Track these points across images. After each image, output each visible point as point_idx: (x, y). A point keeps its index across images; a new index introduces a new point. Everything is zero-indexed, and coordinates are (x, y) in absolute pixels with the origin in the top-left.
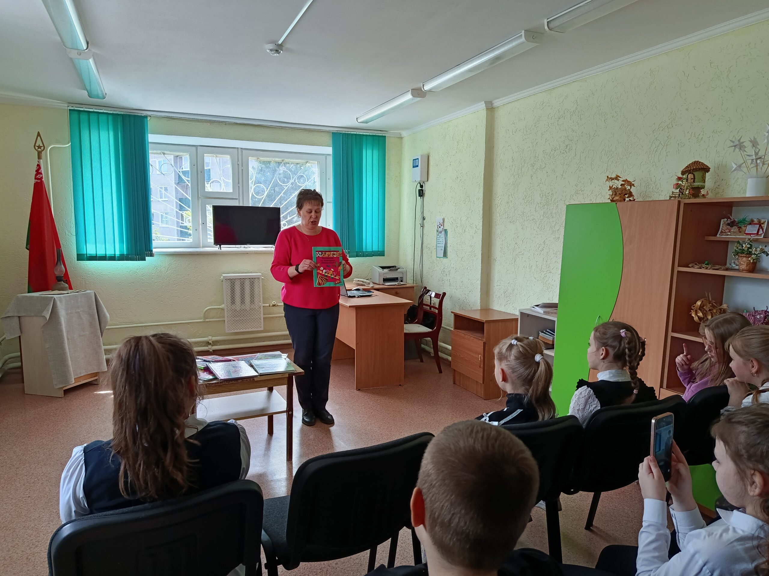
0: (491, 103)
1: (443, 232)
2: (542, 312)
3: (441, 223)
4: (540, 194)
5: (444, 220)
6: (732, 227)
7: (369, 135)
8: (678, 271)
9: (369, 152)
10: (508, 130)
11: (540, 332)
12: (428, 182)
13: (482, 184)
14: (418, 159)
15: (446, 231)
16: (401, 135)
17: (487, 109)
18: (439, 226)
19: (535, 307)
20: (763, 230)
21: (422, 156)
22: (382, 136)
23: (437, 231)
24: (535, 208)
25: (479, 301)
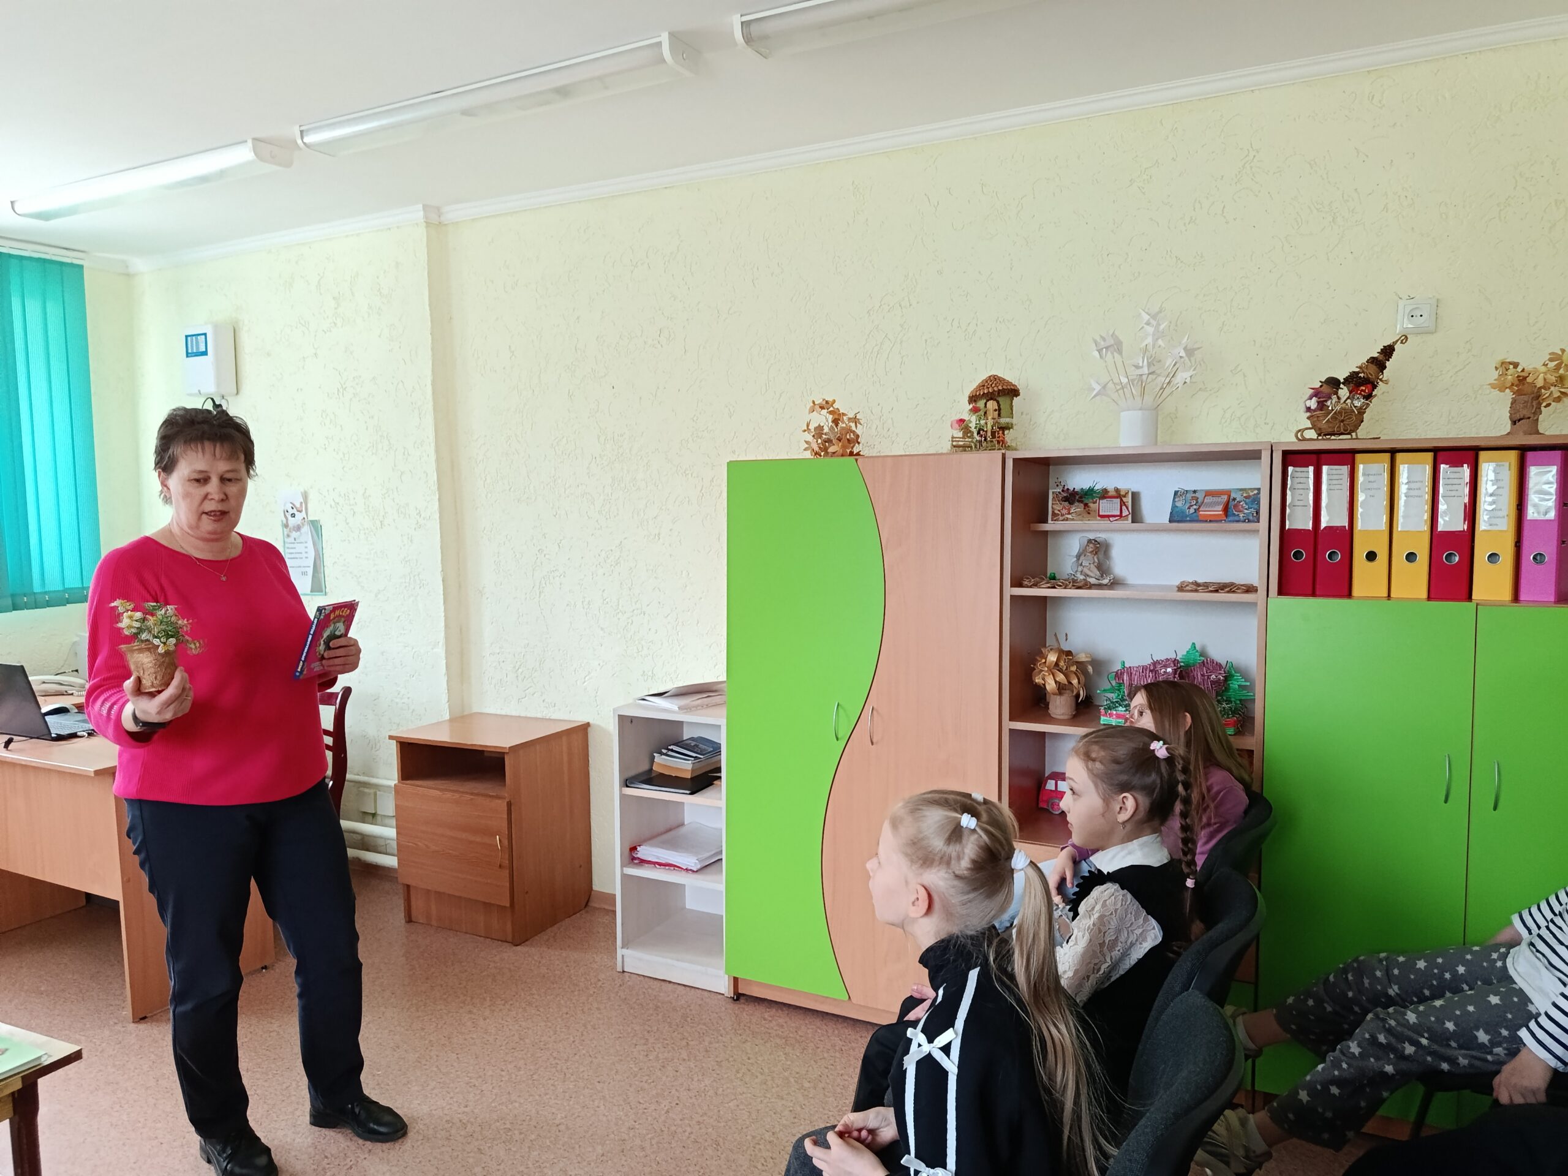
0: (438, 210)
1: (306, 529)
2: (676, 708)
3: (298, 505)
4: (599, 437)
5: (305, 496)
6: (1071, 503)
7: (30, 259)
8: (1012, 596)
9: (33, 308)
10: (492, 282)
11: (655, 754)
12: (238, 396)
13: (429, 406)
14: (205, 334)
15: (316, 526)
16: (127, 267)
17: (428, 224)
18: (291, 511)
19: (647, 698)
20: (1127, 508)
21: (216, 327)
22: (72, 265)
23: (286, 526)
24: (588, 468)
25: (444, 698)
